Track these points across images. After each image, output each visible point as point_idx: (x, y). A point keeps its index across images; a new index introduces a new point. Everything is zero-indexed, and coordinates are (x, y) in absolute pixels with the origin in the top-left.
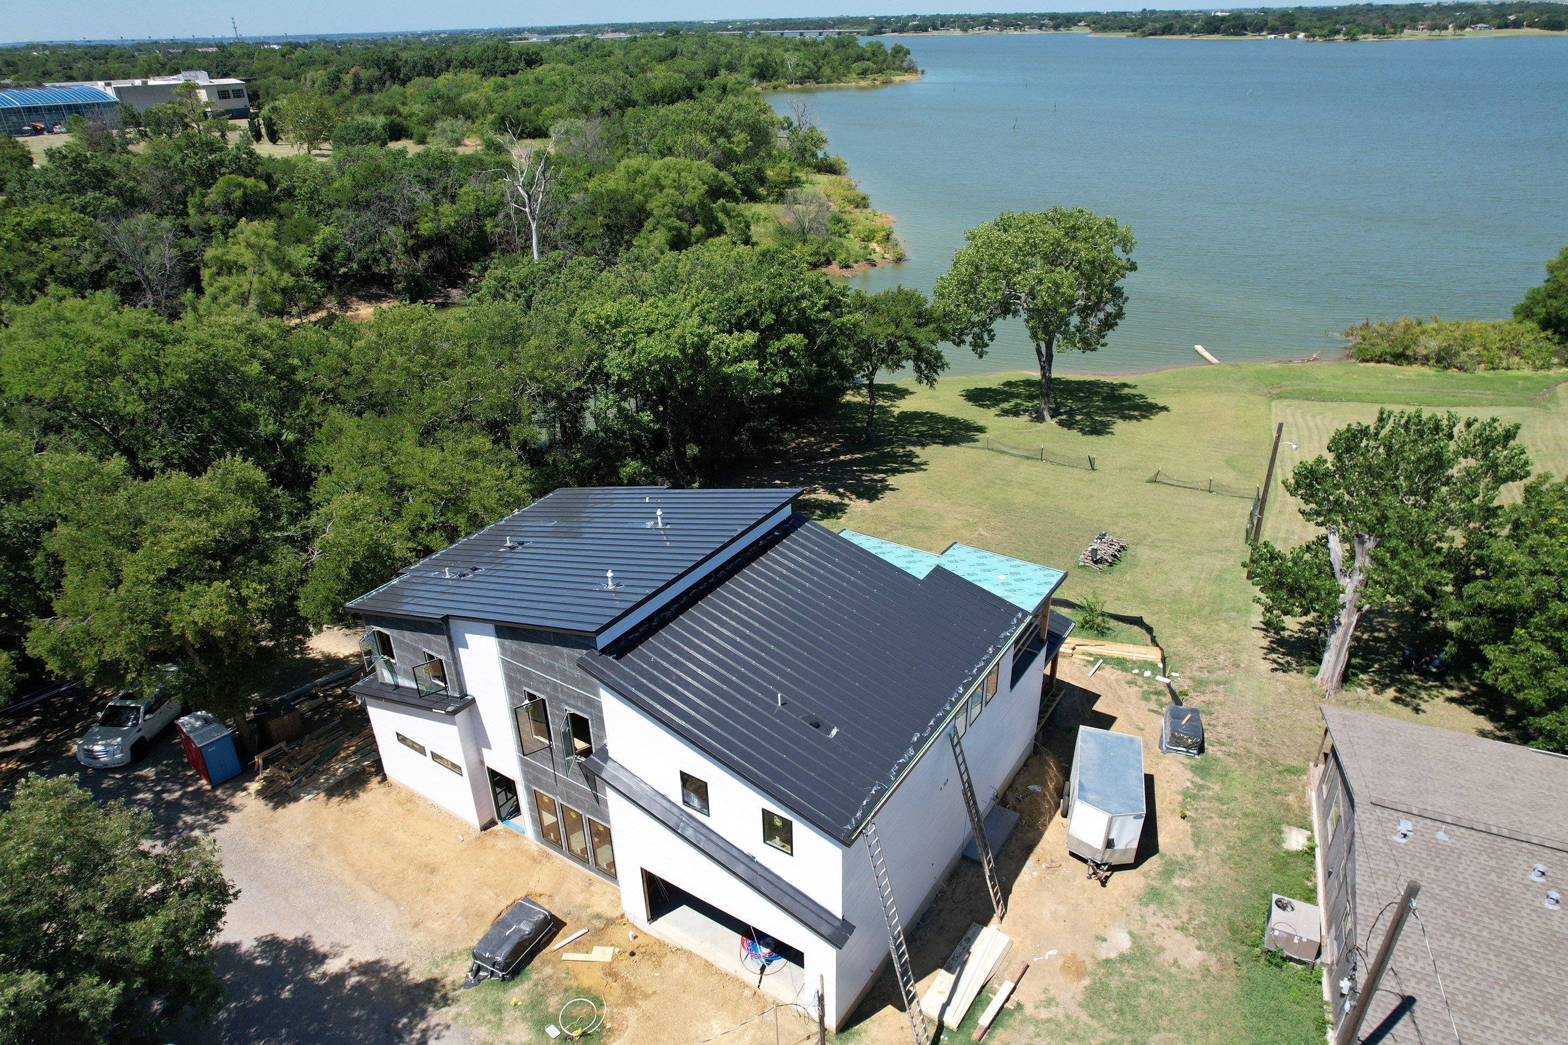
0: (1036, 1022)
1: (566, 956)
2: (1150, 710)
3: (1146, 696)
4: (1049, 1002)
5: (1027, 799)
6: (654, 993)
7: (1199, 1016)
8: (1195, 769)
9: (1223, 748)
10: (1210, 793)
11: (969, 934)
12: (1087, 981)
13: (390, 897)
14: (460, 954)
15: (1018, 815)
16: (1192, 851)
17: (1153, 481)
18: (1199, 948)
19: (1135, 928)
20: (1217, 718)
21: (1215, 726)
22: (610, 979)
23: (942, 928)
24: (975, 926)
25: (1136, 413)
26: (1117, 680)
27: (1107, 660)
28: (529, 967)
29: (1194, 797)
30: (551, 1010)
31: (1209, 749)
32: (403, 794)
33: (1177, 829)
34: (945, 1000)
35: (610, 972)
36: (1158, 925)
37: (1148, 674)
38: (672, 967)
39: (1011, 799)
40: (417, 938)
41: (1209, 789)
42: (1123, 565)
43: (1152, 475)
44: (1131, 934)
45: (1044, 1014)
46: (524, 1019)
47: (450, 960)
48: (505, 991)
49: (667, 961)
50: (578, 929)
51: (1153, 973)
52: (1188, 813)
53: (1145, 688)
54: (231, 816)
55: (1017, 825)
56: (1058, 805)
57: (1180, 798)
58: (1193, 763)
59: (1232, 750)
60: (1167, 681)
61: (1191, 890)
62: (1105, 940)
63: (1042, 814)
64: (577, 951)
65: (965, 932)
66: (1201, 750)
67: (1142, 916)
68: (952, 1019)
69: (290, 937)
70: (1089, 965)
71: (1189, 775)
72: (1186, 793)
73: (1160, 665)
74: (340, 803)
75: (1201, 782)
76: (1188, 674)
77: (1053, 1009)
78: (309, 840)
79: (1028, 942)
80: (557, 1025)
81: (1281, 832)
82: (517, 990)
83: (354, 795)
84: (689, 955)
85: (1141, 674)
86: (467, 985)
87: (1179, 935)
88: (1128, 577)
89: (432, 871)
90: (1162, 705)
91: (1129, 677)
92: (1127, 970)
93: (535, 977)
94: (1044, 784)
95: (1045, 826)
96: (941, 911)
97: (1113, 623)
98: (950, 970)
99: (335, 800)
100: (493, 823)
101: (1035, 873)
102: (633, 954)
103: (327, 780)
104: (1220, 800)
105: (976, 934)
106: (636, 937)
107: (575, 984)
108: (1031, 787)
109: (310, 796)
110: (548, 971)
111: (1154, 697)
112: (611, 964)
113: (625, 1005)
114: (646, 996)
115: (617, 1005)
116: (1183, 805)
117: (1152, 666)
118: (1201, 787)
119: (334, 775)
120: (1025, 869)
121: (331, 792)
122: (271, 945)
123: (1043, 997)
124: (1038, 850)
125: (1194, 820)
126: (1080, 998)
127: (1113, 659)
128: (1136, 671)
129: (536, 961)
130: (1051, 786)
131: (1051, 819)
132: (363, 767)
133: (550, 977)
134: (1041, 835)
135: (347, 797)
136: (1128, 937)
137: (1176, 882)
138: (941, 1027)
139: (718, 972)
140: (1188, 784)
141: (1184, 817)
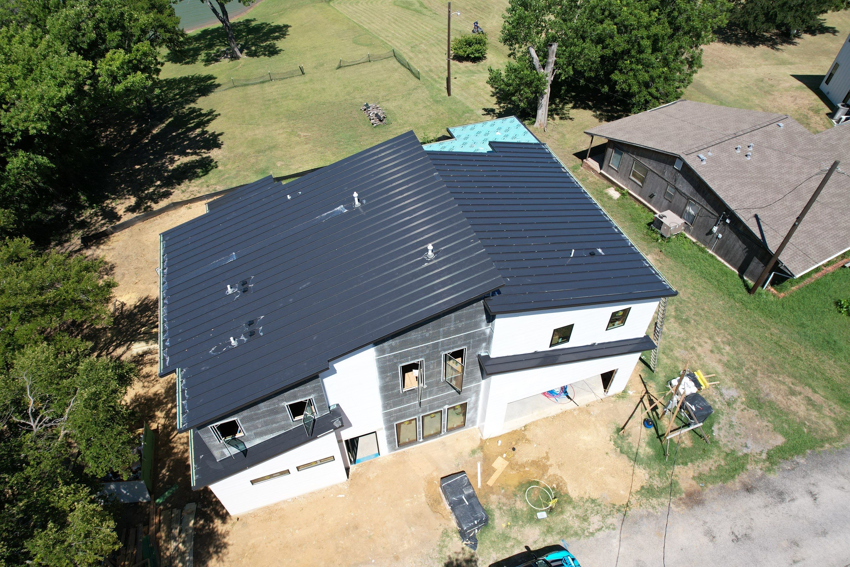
1: (490, 483)
6: (547, 453)
14: (443, 541)
17: (340, 67)
22: (522, 469)
25: (277, 34)
28: (484, 506)
30: (525, 509)
32: (260, 514)
35: (517, 466)
38: (535, 436)
46: (522, 526)
47: (443, 548)
48: (493, 528)
49: (529, 435)
50: (474, 466)
64: (489, 476)
80: (538, 511)
82: (497, 521)
86: (474, 547)
88: (400, 121)
93: (493, 507)
100: (348, 470)
102: (513, 449)
107: (513, 488)
112: (510, 463)
113: (546, 471)
114: (547, 458)
115: (543, 475)
133: (499, 499)
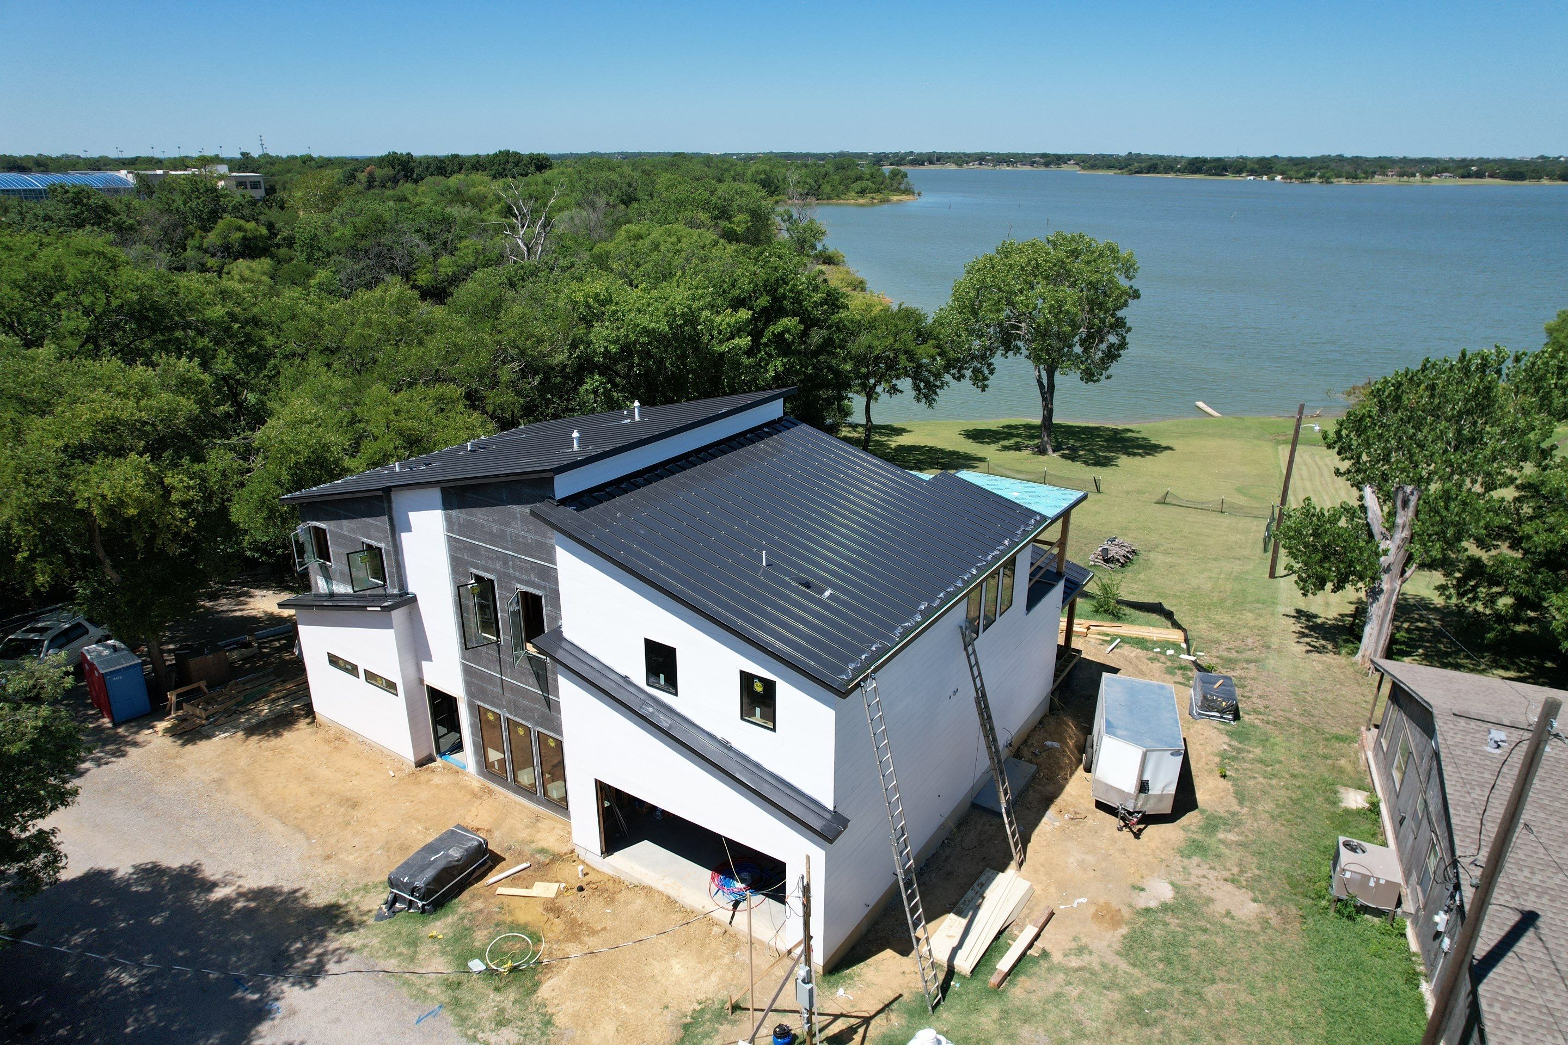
0: (1067, 971)
1: (501, 890)
2: (1175, 683)
3: (1170, 671)
4: (1081, 950)
5: (1044, 754)
6: (604, 929)
7: (1262, 967)
8: (1231, 734)
9: (1260, 717)
10: (1251, 756)
11: (982, 879)
12: (1124, 930)
13: (301, 830)
14: (375, 886)
15: (1034, 767)
16: (1236, 808)
17: (1163, 502)
18: (1255, 900)
19: (1178, 879)
20: (1251, 691)
21: (1249, 698)
22: (551, 915)
23: (949, 874)
24: (988, 872)
25: (1140, 451)
26: (1137, 657)
27: (1125, 640)
28: (456, 901)
29: (1234, 759)
30: (477, 944)
31: (1245, 718)
32: (331, 732)
33: (1217, 787)
34: (955, 943)
35: (553, 907)
36: (1204, 876)
37: (1170, 652)
38: (627, 903)
39: (1026, 752)
40: (327, 870)
41: (1249, 752)
42: (1136, 567)
43: (1159, 497)
44: (1172, 884)
45: (1074, 962)
46: (444, 953)
47: (362, 892)
48: (424, 924)
49: (621, 897)
50: (518, 863)
51: (1202, 923)
52: (1228, 773)
53: (1169, 664)
54: (132, 751)
55: (1033, 778)
56: (1080, 761)
57: (1217, 759)
58: (1229, 728)
59: (1271, 718)
60: (1193, 658)
61: (1239, 844)
62: (1143, 890)
63: (1061, 768)
64: (514, 885)
65: (977, 878)
66: (1237, 717)
67: (1184, 868)
68: (964, 964)
69: (175, 864)
70: (1126, 913)
71: (1226, 739)
72: (1223, 755)
73: (1184, 645)
74: (260, 741)
75: (1240, 746)
76: (1214, 653)
77: (1086, 957)
78: (215, 775)
79: (1052, 890)
80: (482, 959)
81: (1336, 792)
82: (438, 923)
83: (277, 734)
84: (648, 891)
85: (1163, 653)
86: (380, 917)
87: (1229, 887)
88: (1142, 576)
89: (354, 805)
90: (1189, 679)
91: (1151, 655)
92: (1173, 921)
93: (461, 910)
94: (1063, 741)
95: (1066, 780)
96: (948, 857)
97: (1128, 610)
98: (960, 913)
99: (255, 738)
100: (431, 759)
101: (1057, 824)
102: (581, 889)
103: (248, 720)
104: (1261, 761)
105: (990, 880)
106: (586, 874)
107: (509, 919)
108: (1049, 743)
109: (226, 734)
110: (478, 905)
111: (1179, 672)
112: (553, 899)
113: (568, 940)
114: (593, 932)
115: (558, 941)
116: (1221, 766)
117: (1176, 646)
118: (1239, 751)
119: (257, 715)
120: (1045, 820)
121: (251, 731)
122: (152, 872)
123: (1073, 945)
124: (1059, 801)
125: (1235, 780)
126: (1117, 946)
127: (1131, 638)
128: (1158, 650)
129: (465, 896)
130: (1071, 743)
131: (1072, 773)
132: (292, 711)
133: (481, 911)
134: (1061, 789)
135: (269, 735)
136: (1170, 887)
137: (1221, 836)
138: (951, 972)
139: (683, 910)
140: (1226, 747)
141: (1224, 776)
